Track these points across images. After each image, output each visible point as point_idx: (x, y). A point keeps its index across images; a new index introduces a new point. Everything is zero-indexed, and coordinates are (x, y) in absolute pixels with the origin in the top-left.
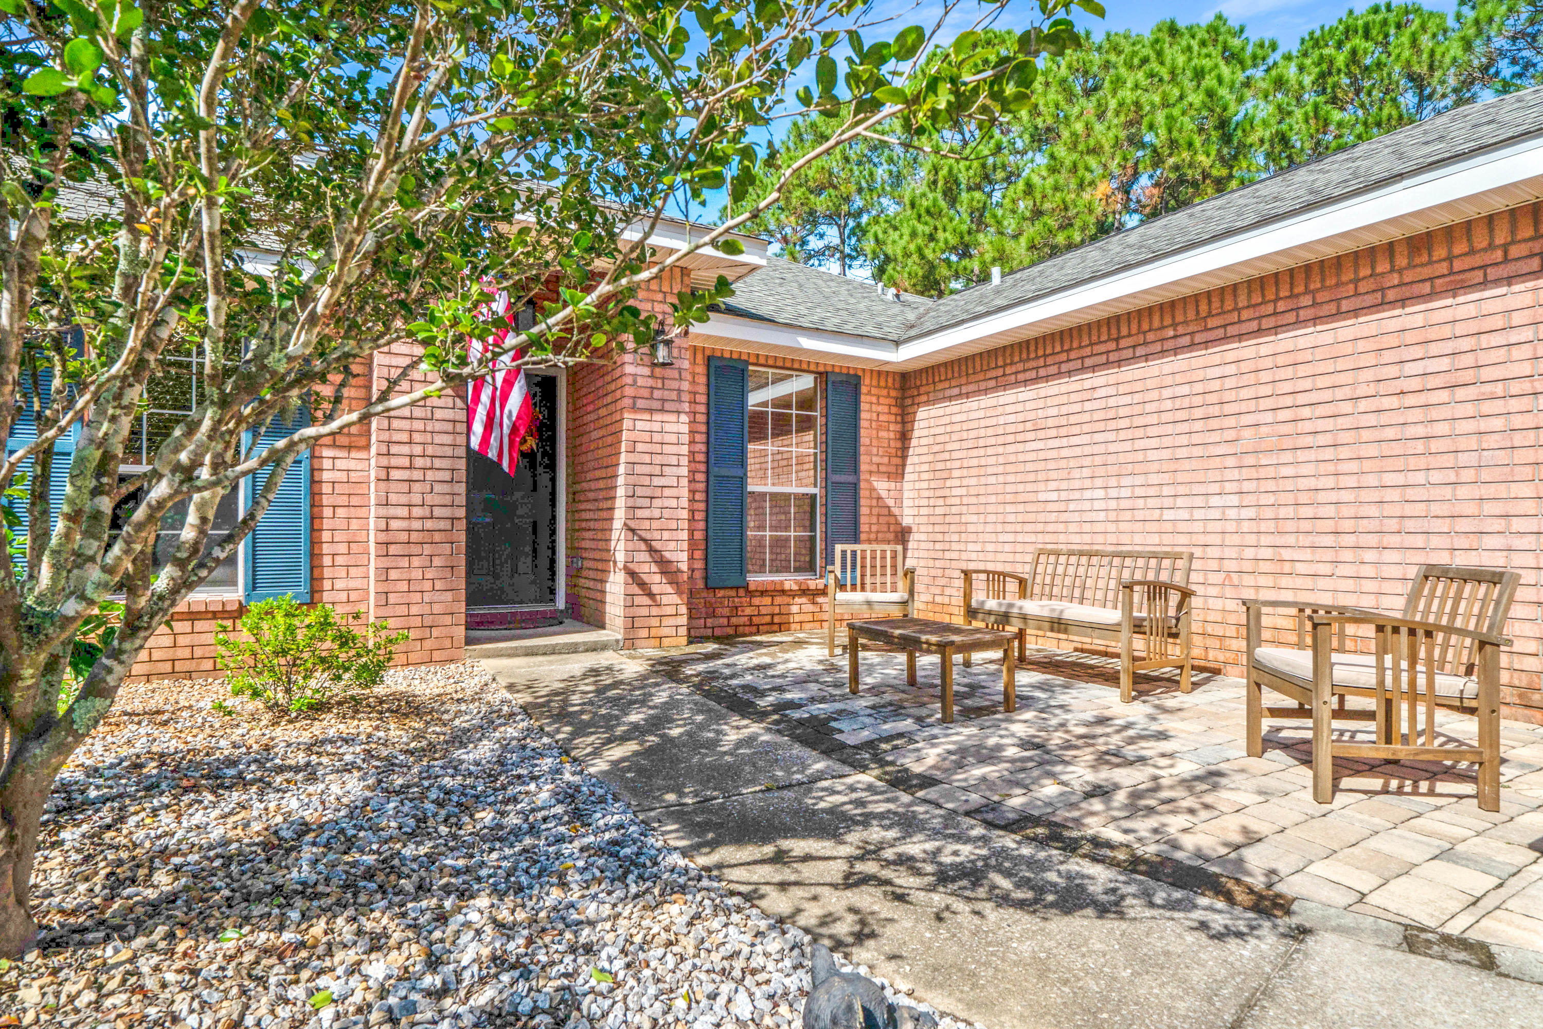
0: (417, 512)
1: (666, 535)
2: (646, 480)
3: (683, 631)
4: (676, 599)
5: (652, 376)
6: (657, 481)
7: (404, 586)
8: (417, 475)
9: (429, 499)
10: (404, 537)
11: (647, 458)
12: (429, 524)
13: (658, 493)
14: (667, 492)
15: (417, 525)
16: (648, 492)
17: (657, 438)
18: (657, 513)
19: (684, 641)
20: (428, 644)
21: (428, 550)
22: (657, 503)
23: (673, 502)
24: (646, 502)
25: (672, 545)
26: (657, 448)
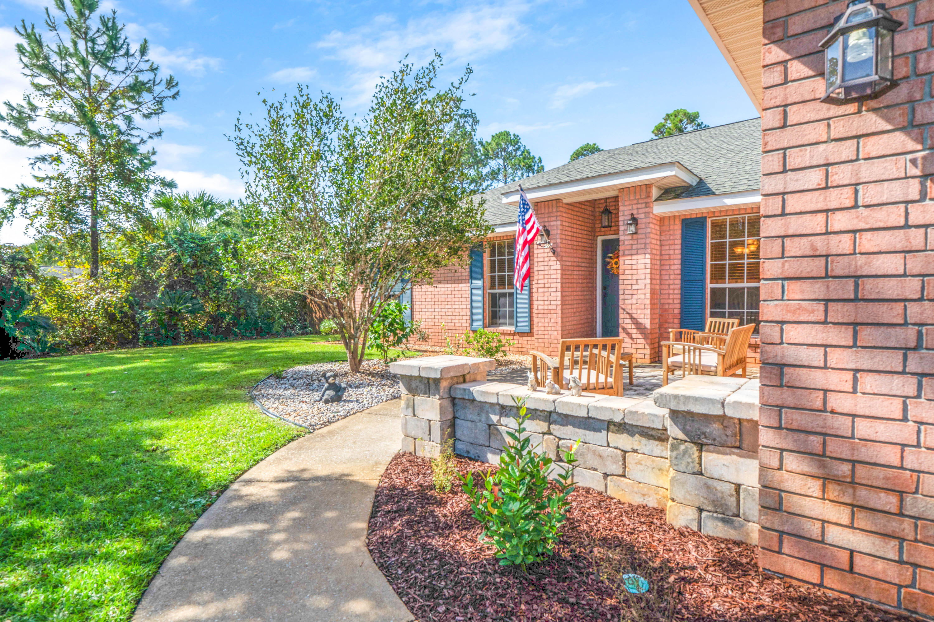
0: (546, 303)
1: (639, 311)
2: (630, 287)
3: (648, 357)
4: (643, 341)
5: (632, 239)
6: (635, 287)
7: (542, 328)
8: (546, 290)
9: (550, 298)
10: (542, 311)
11: (630, 277)
12: (550, 307)
13: (635, 292)
14: (639, 292)
15: (546, 307)
16: (631, 292)
17: (634, 267)
18: (635, 302)
19: (648, 361)
20: (550, 349)
21: (549, 316)
22: (635, 297)
23: (643, 297)
24: (630, 297)
25: (642, 316)
26: (635, 272)
